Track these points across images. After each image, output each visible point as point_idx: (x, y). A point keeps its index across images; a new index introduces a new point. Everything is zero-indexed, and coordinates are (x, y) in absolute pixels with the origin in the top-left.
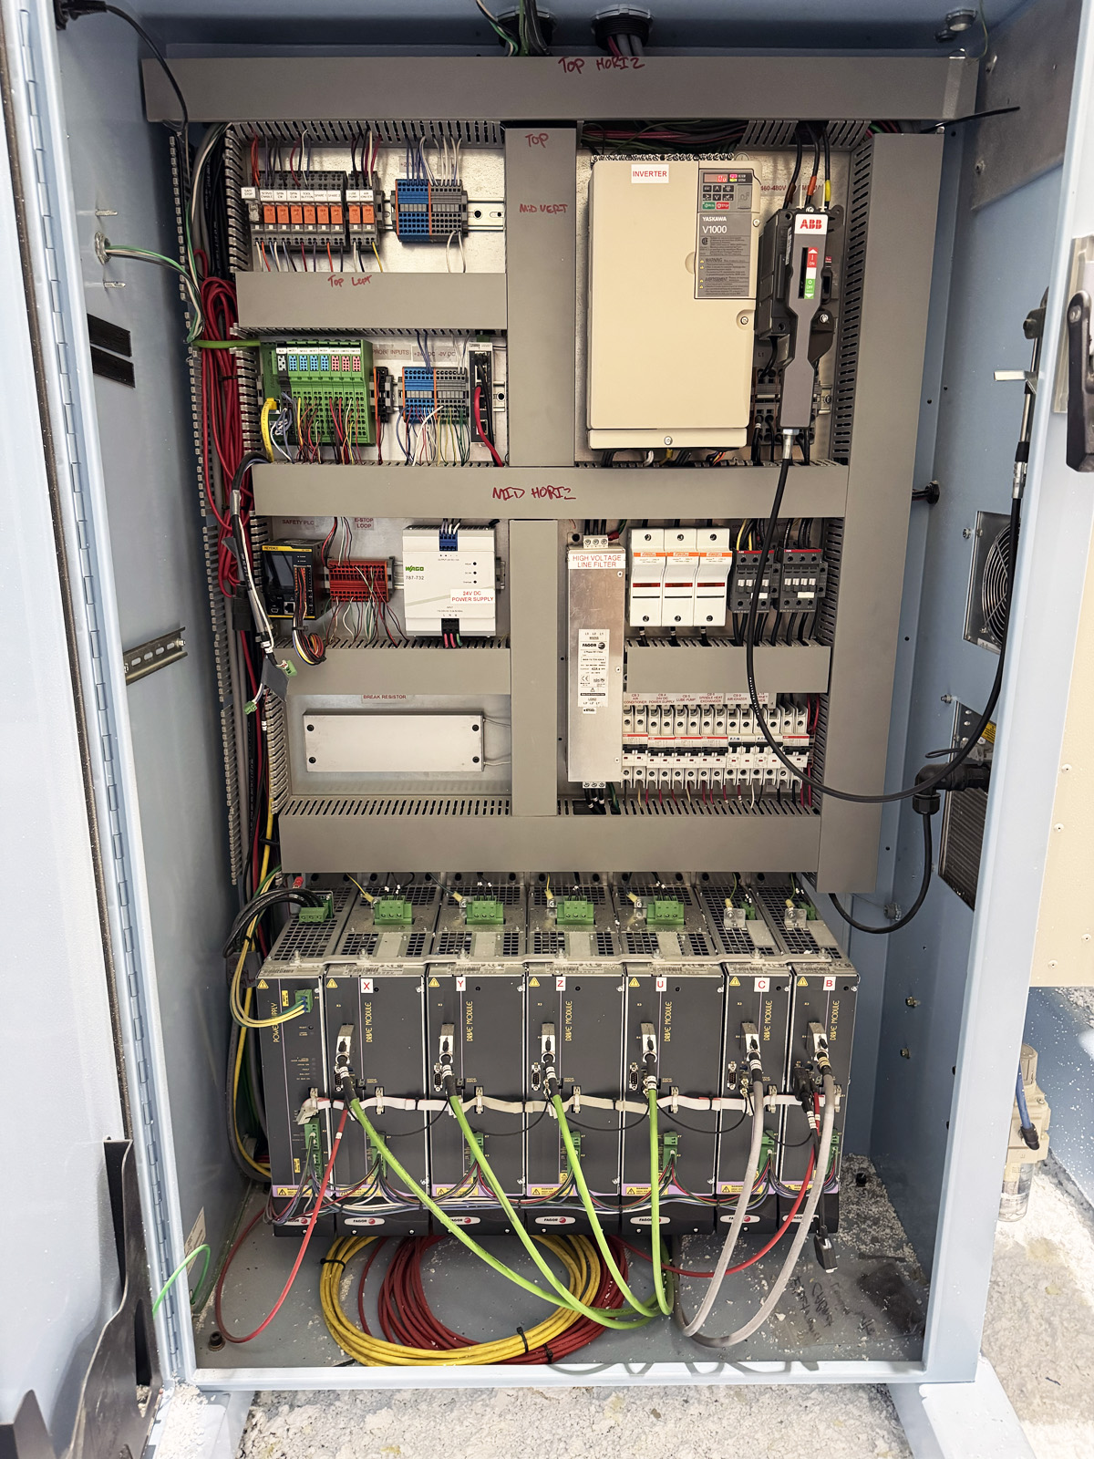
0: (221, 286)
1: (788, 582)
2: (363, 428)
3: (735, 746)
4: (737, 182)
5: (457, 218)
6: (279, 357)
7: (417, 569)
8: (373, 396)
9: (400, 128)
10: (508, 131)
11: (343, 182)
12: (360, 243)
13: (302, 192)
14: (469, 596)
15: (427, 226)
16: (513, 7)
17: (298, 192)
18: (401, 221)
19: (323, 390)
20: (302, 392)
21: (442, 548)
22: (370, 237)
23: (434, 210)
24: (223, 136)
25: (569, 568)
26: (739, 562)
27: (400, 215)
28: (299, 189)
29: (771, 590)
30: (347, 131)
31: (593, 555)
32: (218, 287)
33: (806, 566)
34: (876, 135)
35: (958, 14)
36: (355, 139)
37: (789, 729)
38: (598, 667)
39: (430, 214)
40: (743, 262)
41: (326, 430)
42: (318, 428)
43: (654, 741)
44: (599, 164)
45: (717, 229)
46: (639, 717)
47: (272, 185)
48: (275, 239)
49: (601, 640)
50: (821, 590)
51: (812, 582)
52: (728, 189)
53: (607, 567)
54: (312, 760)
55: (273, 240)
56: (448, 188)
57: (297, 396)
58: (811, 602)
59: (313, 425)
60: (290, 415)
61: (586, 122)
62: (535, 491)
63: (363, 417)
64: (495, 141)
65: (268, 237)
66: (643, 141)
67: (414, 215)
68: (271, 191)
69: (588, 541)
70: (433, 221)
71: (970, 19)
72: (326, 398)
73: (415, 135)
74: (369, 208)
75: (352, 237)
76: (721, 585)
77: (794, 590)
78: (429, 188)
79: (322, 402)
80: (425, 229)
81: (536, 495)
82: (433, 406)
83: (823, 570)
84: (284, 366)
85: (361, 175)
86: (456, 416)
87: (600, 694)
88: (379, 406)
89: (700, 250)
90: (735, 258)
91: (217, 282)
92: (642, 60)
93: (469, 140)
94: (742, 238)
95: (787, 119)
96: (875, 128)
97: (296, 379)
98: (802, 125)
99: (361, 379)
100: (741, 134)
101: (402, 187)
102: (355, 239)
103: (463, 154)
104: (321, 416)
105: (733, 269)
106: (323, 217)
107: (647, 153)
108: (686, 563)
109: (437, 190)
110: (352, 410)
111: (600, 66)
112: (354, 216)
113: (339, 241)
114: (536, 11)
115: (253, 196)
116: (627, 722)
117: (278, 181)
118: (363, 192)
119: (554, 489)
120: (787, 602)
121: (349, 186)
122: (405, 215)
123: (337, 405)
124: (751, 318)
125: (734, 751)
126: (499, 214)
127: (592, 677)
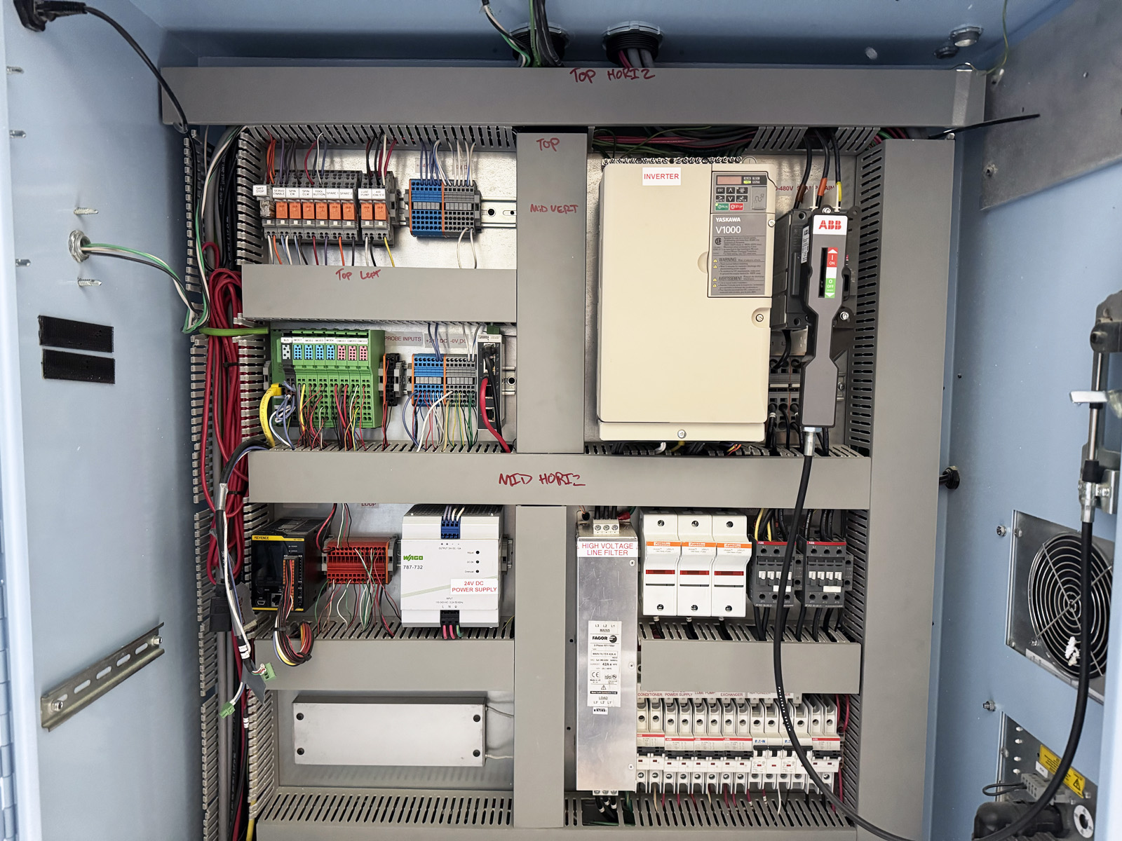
0: (230, 276)
1: (812, 575)
2: (369, 414)
3: (760, 750)
4: (752, 184)
5: (470, 216)
6: (284, 346)
7: (415, 558)
8: (381, 381)
9: (414, 132)
10: (519, 136)
11: (358, 180)
12: (372, 238)
13: (314, 189)
14: (470, 586)
15: (440, 223)
16: (526, 24)
17: (310, 190)
18: (414, 218)
19: (328, 377)
20: (307, 380)
21: (444, 536)
22: (382, 232)
23: (447, 208)
24: (237, 138)
25: (578, 556)
26: (759, 553)
27: (414, 212)
28: (312, 187)
29: (795, 582)
30: (362, 135)
31: (603, 543)
32: (226, 278)
33: (831, 560)
34: (886, 140)
35: (964, 31)
36: (370, 141)
37: (817, 729)
38: (609, 662)
39: (443, 211)
40: (759, 261)
41: (329, 416)
42: (322, 413)
43: (671, 742)
44: (609, 167)
45: (731, 230)
46: (655, 713)
47: (287, 183)
48: (287, 233)
49: (612, 632)
50: (847, 583)
51: (839, 576)
52: (742, 191)
53: (618, 556)
54: (301, 752)
55: (284, 234)
56: (461, 188)
57: (302, 382)
58: (837, 597)
59: (317, 411)
60: (293, 401)
61: (597, 128)
62: (543, 477)
63: (369, 403)
64: (508, 145)
65: (280, 231)
66: (653, 146)
67: (427, 213)
68: (284, 189)
69: (599, 528)
70: (446, 218)
71: (975, 35)
72: (332, 385)
73: (429, 139)
74: (381, 205)
75: (364, 232)
76: (741, 573)
77: (819, 584)
78: (443, 188)
79: (327, 389)
80: (438, 225)
81: (544, 481)
82: (441, 391)
83: (848, 562)
84: (288, 355)
85: (374, 177)
86: (464, 401)
87: (612, 693)
88: (387, 391)
89: (713, 250)
90: (749, 258)
91: (226, 274)
92: (652, 71)
93: (483, 144)
94: (757, 238)
95: (795, 126)
96: (884, 134)
97: (301, 368)
98: (811, 131)
99: (368, 367)
100: (749, 140)
101: (416, 187)
102: (366, 234)
103: (478, 157)
104: (326, 402)
105: (748, 269)
106: (335, 213)
107: (656, 156)
108: (701, 553)
109: (450, 190)
110: (358, 396)
111: (612, 76)
112: (366, 213)
113: (350, 236)
114: (547, 27)
115: (265, 193)
116: (642, 718)
117: (293, 179)
118: (374, 191)
119: (563, 475)
120: (812, 597)
121: (362, 185)
122: (418, 213)
123: (343, 392)
124: (767, 315)
125: (760, 754)
126: (512, 213)
127: (603, 673)
